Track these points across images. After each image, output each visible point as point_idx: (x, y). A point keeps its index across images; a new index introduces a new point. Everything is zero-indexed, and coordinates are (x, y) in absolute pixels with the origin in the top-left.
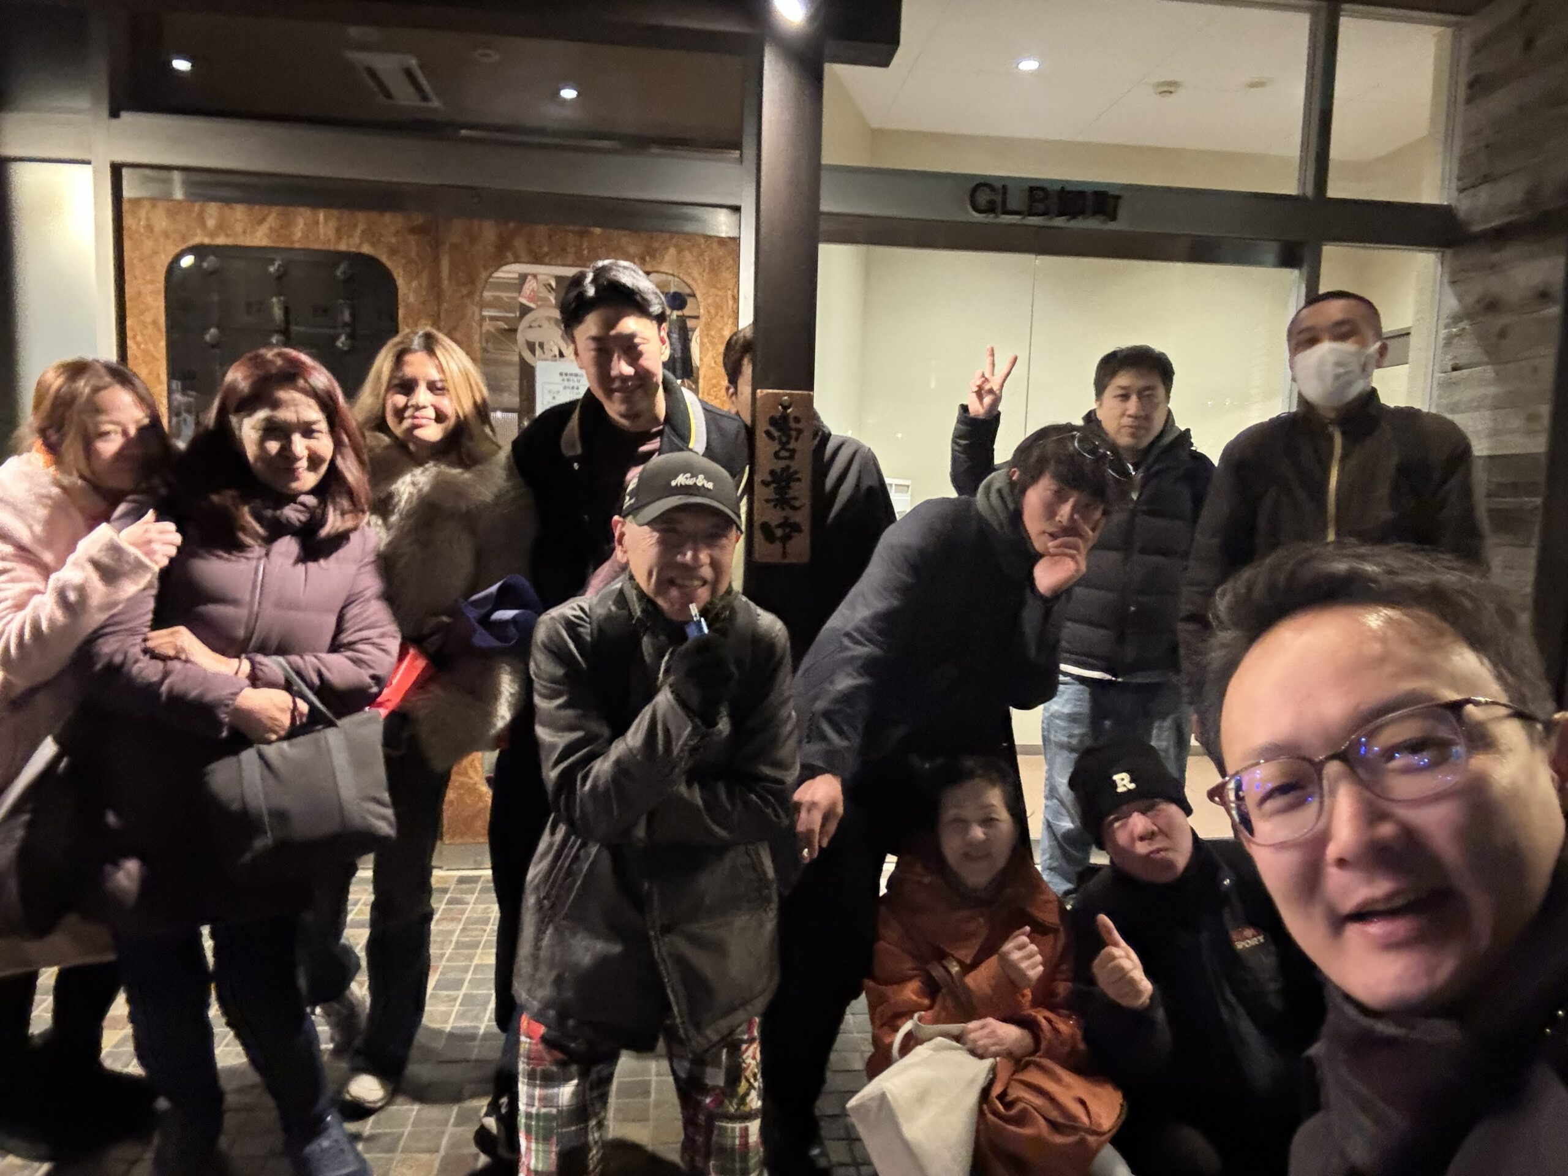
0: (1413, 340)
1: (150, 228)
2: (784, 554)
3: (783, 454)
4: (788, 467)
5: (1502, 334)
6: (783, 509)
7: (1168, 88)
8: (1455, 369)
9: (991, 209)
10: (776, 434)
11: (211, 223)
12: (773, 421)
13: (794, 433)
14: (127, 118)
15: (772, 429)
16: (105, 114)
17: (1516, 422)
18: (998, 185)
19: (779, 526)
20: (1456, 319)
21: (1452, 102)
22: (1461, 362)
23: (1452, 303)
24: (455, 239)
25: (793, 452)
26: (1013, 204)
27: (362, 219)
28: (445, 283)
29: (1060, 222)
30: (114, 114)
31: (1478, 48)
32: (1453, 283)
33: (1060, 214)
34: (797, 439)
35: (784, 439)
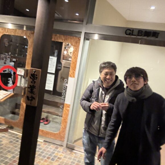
2: (31, 103)
3: (33, 82)
4: (34, 85)
6: (32, 94)
9: (130, 34)
10: (32, 77)
12: (32, 75)
13: (35, 78)
15: (31, 76)
18: (132, 30)
19: (30, 97)
25: (35, 82)
34: (36, 79)
35: (33, 79)
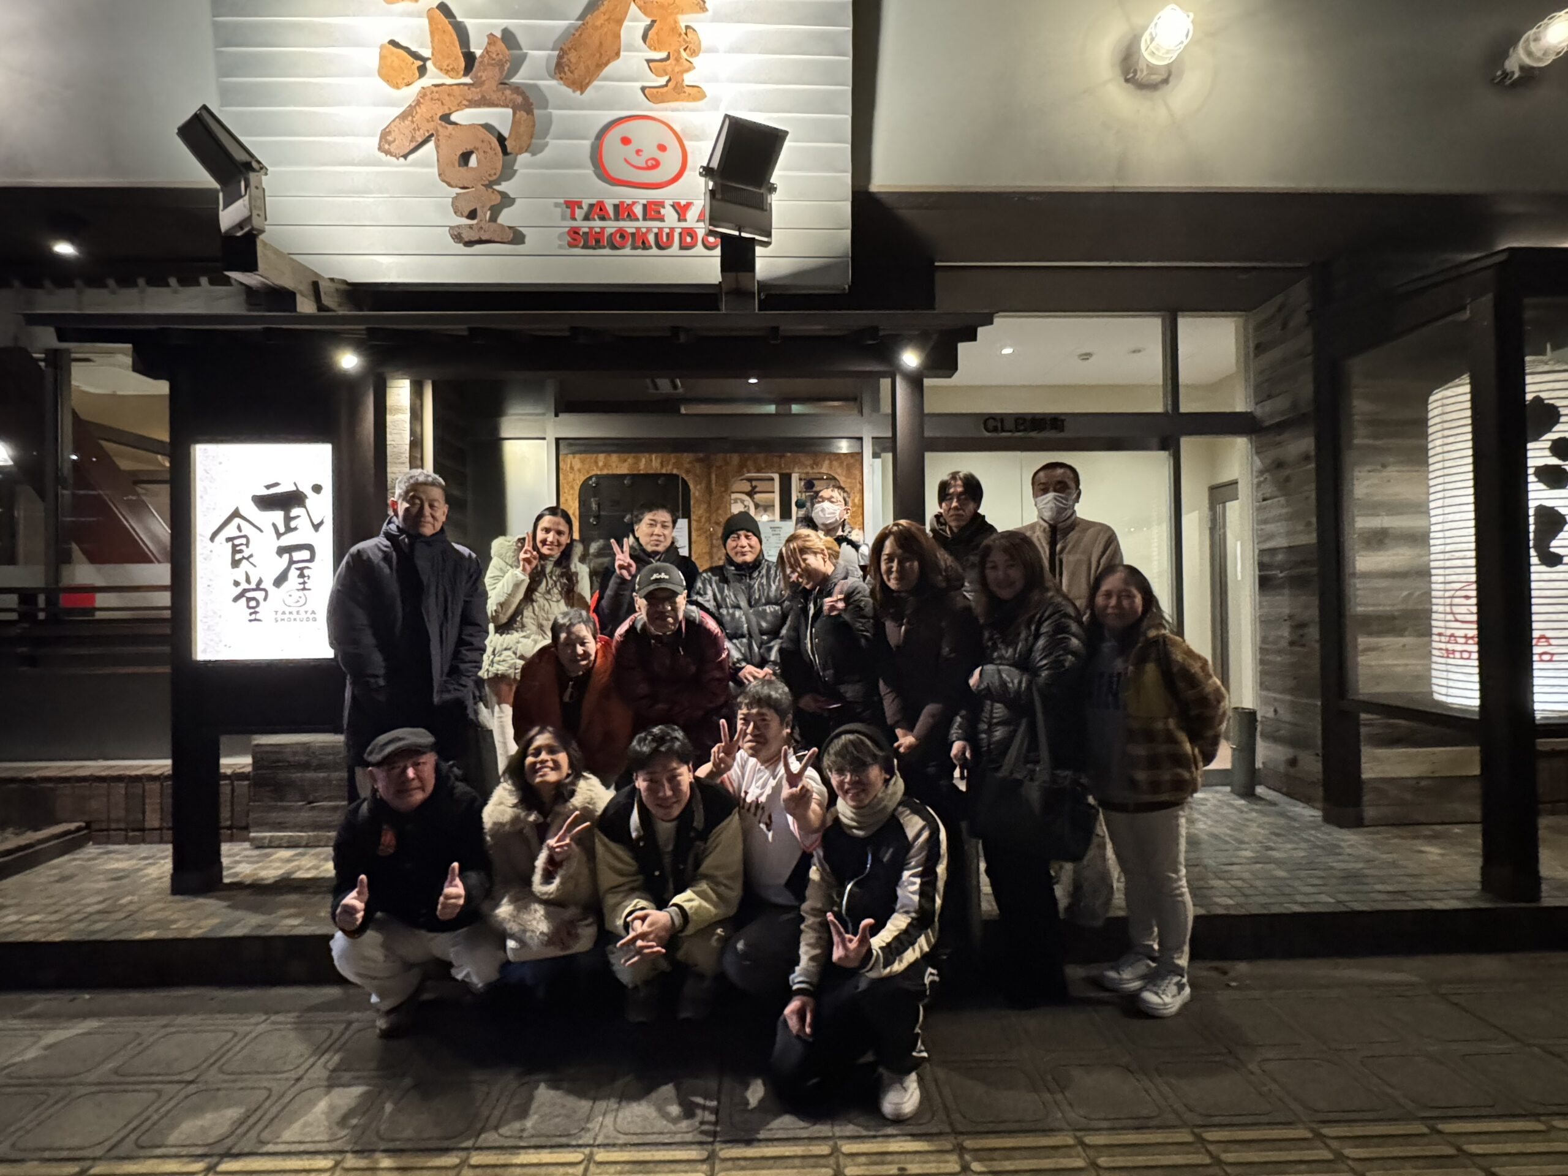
0: (1240, 486)
1: (572, 468)
5: (1287, 479)
7: (1086, 356)
8: (1264, 500)
9: (995, 430)
11: (601, 464)
14: (563, 417)
16: (553, 414)
17: (1300, 527)
18: (998, 418)
20: (1261, 472)
21: (1247, 355)
22: (1268, 495)
23: (1258, 463)
24: (718, 464)
26: (1007, 427)
27: (673, 458)
28: (714, 486)
29: (1033, 434)
30: (556, 415)
31: (1258, 328)
32: (1257, 453)
33: (1033, 430)
